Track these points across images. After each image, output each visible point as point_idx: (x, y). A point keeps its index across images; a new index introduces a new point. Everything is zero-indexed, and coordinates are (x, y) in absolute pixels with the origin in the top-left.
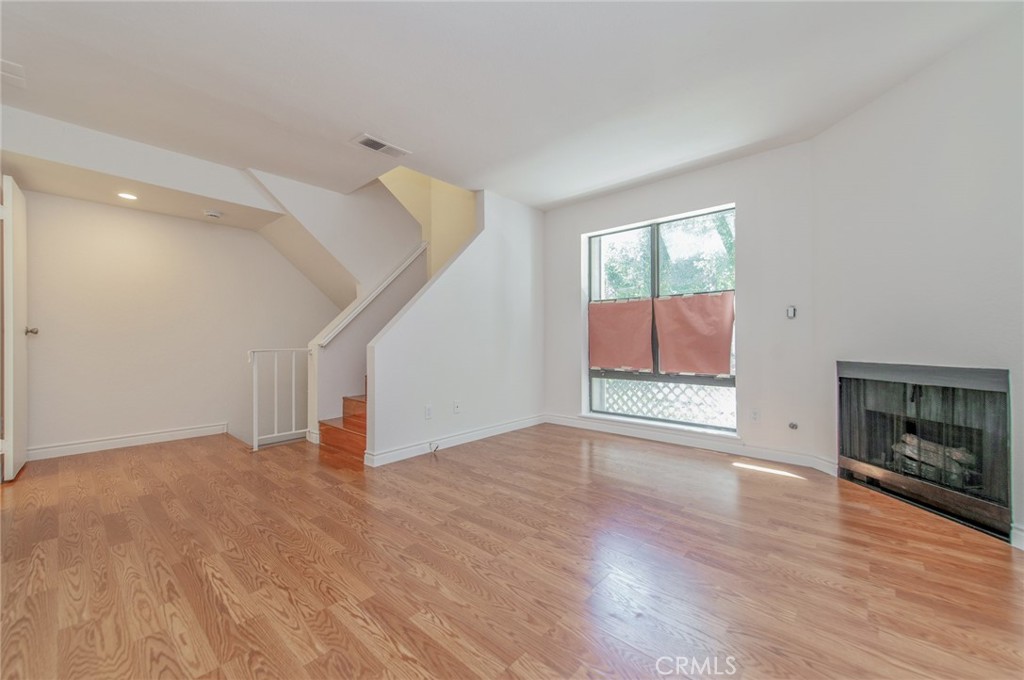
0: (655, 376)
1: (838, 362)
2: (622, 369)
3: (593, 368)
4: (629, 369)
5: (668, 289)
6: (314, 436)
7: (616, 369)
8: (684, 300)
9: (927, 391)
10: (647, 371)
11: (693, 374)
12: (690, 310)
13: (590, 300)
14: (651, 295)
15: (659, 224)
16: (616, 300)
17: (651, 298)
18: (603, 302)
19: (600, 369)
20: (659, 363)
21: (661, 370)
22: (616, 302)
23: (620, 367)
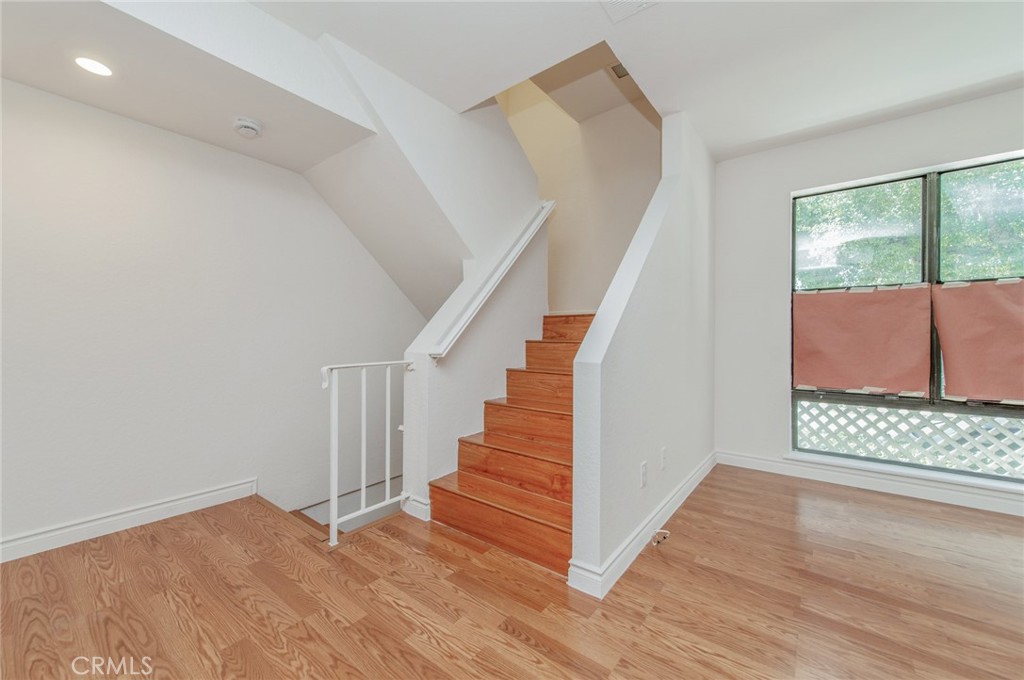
0: (934, 402)
2: (866, 390)
3: (799, 387)
4: (880, 390)
5: (958, 269)
6: (419, 507)
7: (847, 391)
10: (915, 394)
13: (793, 290)
14: (923, 281)
15: (940, 173)
16: (849, 288)
17: (926, 285)
18: (821, 292)
19: (815, 389)
20: (943, 383)
21: (946, 393)
22: (850, 291)
23: (861, 388)
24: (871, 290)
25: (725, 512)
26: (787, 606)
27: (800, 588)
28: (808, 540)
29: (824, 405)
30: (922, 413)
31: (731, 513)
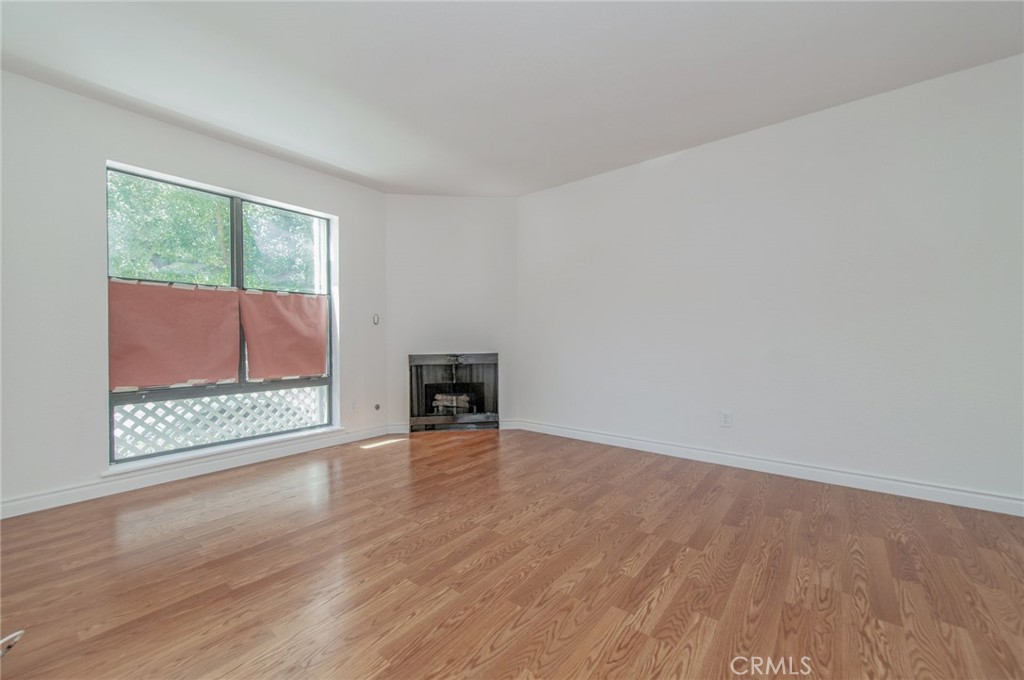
0: (243, 386)
1: (410, 356)
2: (190, 383)
3: (118, 389)
4: (202, 381)
5: (254, 282)
7: (172, 386)
8: (279, 297)
9: (477, 369)
10: (228, 381)
11: (297, 377)
12: (287, 309)
14: (232, 285)
15: (242, 200)
16: (171, 283)
17: (235, 289)
18: (143, 283)
19: (136, 389)
20: (247, 370)
21: (250, 377)
22: (173, 286)
23: (186, 382)
24: (193, 288)
25: (65, 568)
26: (223, 598)
27: (219, 577)
28: (188, 538)
29: (150, 406)
30: (237, 396)
31: (75, 564)
